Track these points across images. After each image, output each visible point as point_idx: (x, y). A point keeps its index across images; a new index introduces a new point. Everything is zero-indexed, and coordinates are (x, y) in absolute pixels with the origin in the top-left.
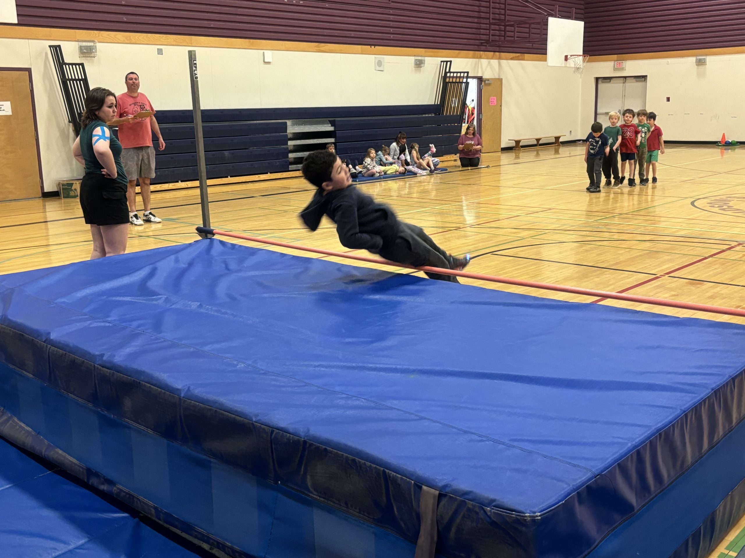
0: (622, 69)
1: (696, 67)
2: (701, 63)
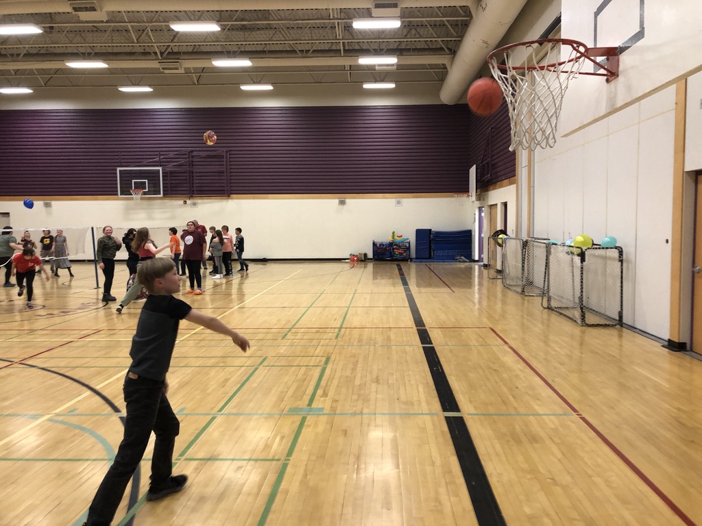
1: (44, 208)
2: (48, 205)
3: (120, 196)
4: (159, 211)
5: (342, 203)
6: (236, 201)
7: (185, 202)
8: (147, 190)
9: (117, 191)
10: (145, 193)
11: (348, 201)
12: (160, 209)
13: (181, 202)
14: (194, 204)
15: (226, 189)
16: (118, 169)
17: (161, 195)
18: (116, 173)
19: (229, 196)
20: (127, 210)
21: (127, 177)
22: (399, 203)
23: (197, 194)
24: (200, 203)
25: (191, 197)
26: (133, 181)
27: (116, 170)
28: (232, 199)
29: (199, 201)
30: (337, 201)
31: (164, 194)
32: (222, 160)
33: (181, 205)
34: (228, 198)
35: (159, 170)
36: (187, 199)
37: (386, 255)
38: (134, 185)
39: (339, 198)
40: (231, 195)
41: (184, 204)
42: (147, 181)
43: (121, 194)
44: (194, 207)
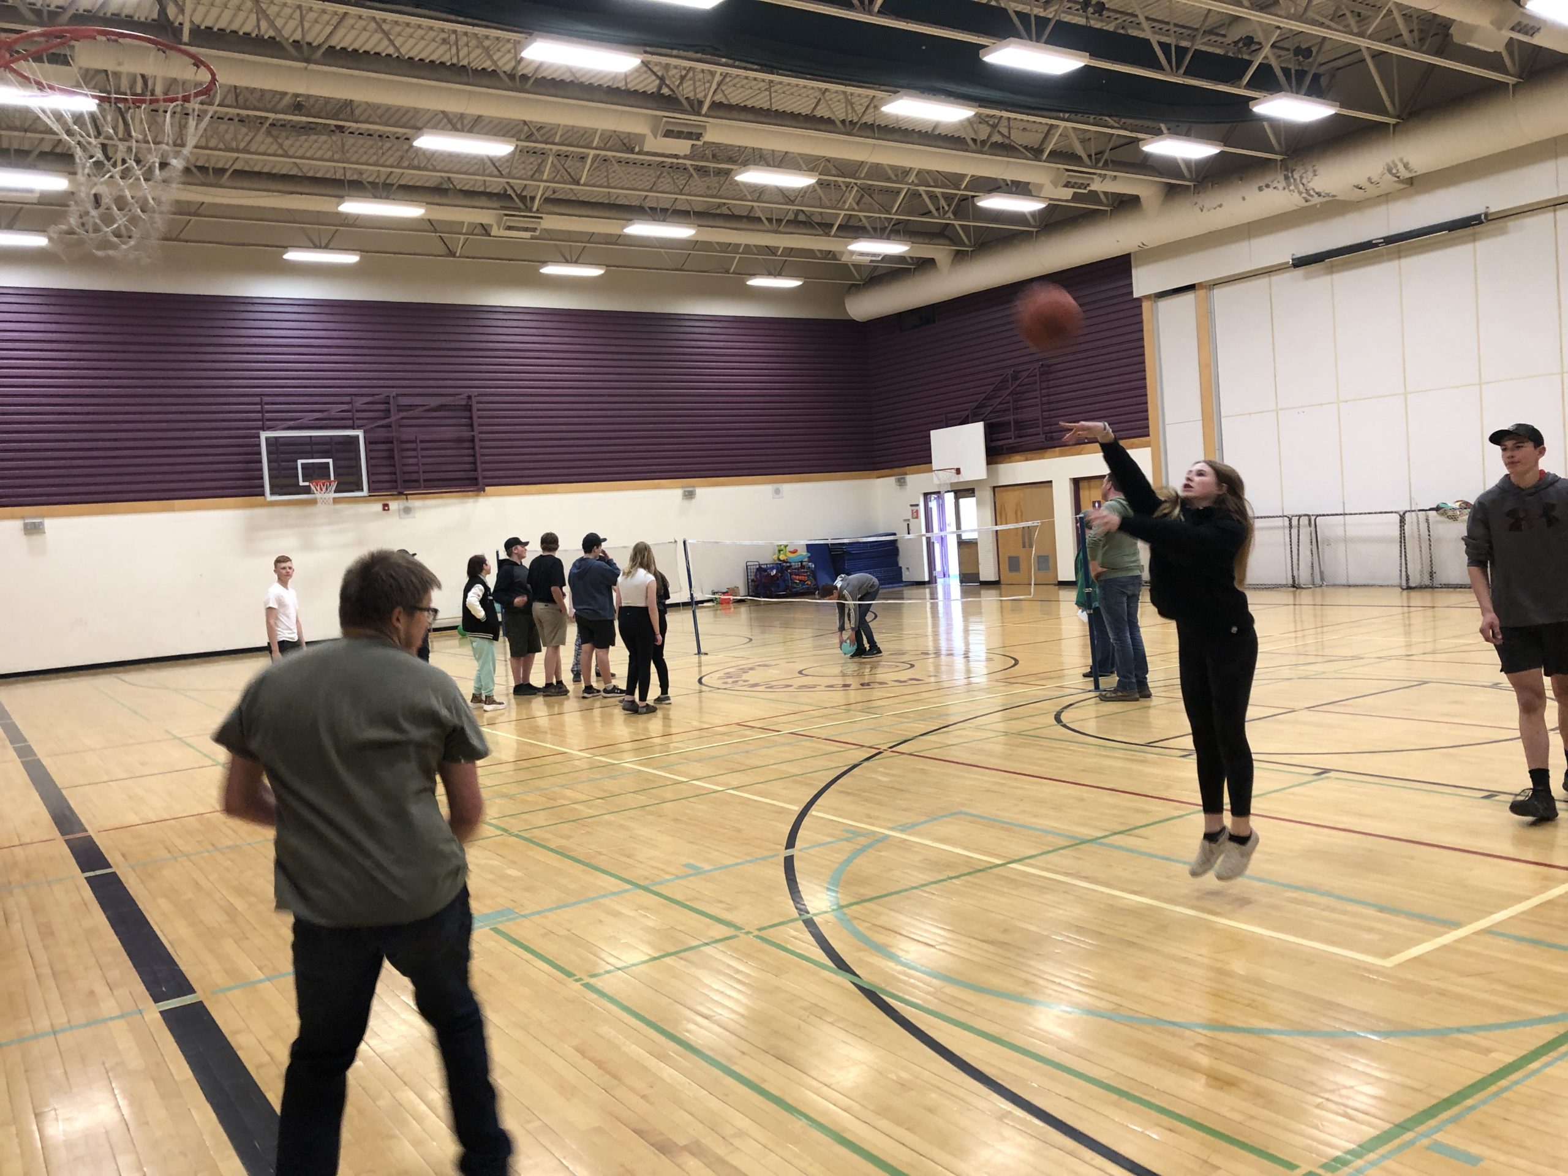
1: (20, 536)
2: (33, 530)
3: (269, 498)
5: (689, 495)
6: (494, 500)
7: (386, 507)
9: (263, 486)
10: (333, 489)
11: (698, 491)
13: (378, 507)
14: (407, 510)
15: (478, 475)
16: (264, 435)
17: (365, 493)
18: (259, 445)
21: (282, 451)
22: (777, 492)
23: (426, 487)
24: (420, 508)
25: (405, 495)
26: (300, 462)
27: (259, 437)
28: (487, 496)
29: (416, 503)
30: (679, 492)
31: (369, 490)
32: (469, 414)
33: (377, 513)
34: (477, 496)
35: (357, 437)
36: (391, 500)
37: (778, 586)
38: (302, 468)
39: (682, 487)
40: (487, 488)
41: (384, 510)
42: (330, 461)
43: (272, 494)
44: (406, 516)
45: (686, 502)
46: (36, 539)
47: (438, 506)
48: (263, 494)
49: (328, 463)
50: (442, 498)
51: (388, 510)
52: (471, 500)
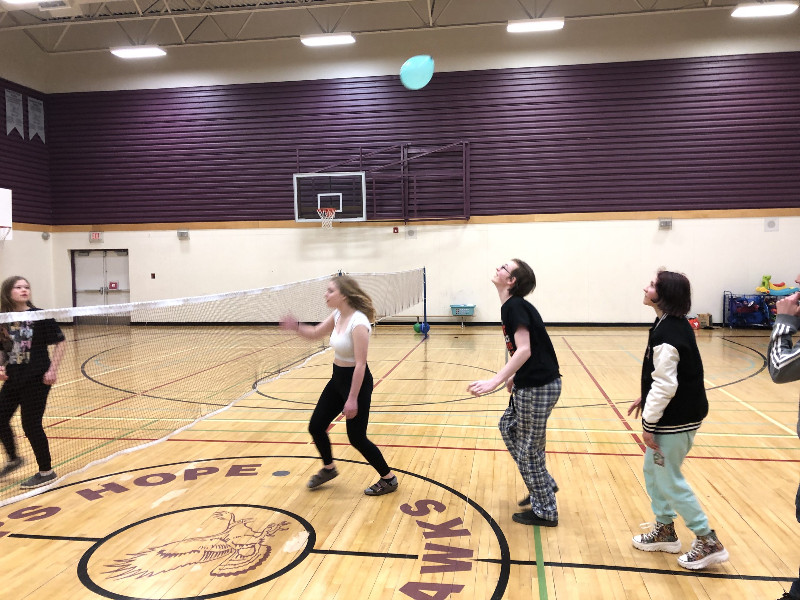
0: (100, 241)
1: (179, 241)
2: (183, 237)
3: (297, 220)
4: (353, 244)
5: (666, 226)
6: (479, 227)
7: (396, 230)
8: (341, 210)
9: (294, 213)
10: (338, 215)
11: (675, 223)
12: (356, 241)
13: (390, 230)
14: (411, 233)
15: (464, 207)
16: (295, 176)
17: (364, 219)
18: (292, 185)
19: (468, 219)
20: (305, 242)
21: (309, 189)
22: (771, 225)
23: (418, 216)
24: (420, 231)
25: (406, 221)
26: (319, 195)
27: (292, 179)
28: (474, 223)
29: (418, 228)
30: (655, 223)
32: (459, 159)
33: (389, 234)
34: (466, 223)
35: (361, 177)
36: (400, 225)
37: (755, 318)
38: (321, 201)
39: (659, 219)
40: (471, 217)
41: (394, 232)
42: (340, 195)
43: (300, 217)
44: (410, 237)
45: (663, 233)
46: (185, 242)
47: (434, 231)
48: (294, 219)
49: (339, 196)
50: (437, 224)
51: (397, 232)
52: (461, 226)
